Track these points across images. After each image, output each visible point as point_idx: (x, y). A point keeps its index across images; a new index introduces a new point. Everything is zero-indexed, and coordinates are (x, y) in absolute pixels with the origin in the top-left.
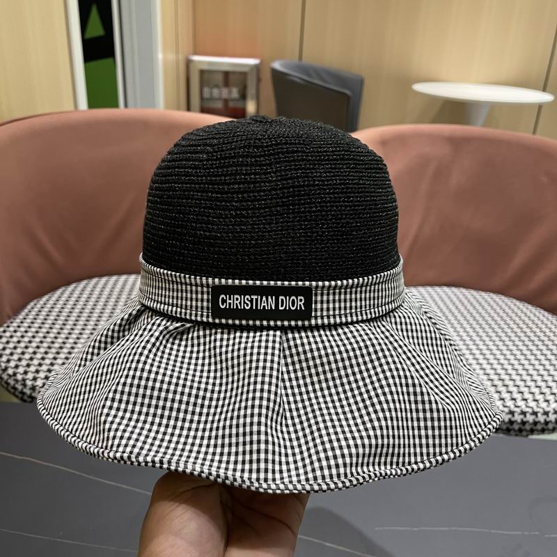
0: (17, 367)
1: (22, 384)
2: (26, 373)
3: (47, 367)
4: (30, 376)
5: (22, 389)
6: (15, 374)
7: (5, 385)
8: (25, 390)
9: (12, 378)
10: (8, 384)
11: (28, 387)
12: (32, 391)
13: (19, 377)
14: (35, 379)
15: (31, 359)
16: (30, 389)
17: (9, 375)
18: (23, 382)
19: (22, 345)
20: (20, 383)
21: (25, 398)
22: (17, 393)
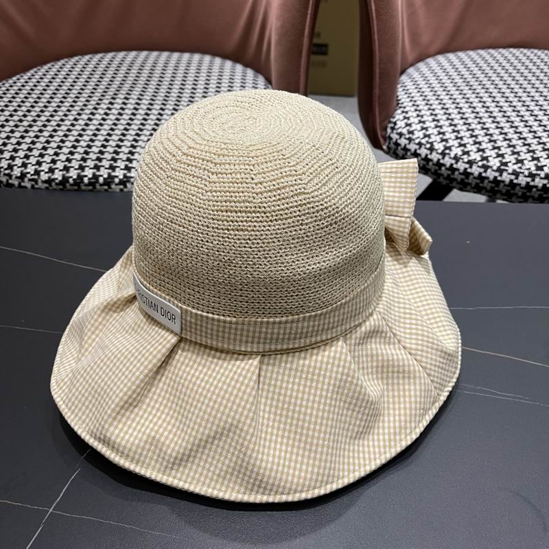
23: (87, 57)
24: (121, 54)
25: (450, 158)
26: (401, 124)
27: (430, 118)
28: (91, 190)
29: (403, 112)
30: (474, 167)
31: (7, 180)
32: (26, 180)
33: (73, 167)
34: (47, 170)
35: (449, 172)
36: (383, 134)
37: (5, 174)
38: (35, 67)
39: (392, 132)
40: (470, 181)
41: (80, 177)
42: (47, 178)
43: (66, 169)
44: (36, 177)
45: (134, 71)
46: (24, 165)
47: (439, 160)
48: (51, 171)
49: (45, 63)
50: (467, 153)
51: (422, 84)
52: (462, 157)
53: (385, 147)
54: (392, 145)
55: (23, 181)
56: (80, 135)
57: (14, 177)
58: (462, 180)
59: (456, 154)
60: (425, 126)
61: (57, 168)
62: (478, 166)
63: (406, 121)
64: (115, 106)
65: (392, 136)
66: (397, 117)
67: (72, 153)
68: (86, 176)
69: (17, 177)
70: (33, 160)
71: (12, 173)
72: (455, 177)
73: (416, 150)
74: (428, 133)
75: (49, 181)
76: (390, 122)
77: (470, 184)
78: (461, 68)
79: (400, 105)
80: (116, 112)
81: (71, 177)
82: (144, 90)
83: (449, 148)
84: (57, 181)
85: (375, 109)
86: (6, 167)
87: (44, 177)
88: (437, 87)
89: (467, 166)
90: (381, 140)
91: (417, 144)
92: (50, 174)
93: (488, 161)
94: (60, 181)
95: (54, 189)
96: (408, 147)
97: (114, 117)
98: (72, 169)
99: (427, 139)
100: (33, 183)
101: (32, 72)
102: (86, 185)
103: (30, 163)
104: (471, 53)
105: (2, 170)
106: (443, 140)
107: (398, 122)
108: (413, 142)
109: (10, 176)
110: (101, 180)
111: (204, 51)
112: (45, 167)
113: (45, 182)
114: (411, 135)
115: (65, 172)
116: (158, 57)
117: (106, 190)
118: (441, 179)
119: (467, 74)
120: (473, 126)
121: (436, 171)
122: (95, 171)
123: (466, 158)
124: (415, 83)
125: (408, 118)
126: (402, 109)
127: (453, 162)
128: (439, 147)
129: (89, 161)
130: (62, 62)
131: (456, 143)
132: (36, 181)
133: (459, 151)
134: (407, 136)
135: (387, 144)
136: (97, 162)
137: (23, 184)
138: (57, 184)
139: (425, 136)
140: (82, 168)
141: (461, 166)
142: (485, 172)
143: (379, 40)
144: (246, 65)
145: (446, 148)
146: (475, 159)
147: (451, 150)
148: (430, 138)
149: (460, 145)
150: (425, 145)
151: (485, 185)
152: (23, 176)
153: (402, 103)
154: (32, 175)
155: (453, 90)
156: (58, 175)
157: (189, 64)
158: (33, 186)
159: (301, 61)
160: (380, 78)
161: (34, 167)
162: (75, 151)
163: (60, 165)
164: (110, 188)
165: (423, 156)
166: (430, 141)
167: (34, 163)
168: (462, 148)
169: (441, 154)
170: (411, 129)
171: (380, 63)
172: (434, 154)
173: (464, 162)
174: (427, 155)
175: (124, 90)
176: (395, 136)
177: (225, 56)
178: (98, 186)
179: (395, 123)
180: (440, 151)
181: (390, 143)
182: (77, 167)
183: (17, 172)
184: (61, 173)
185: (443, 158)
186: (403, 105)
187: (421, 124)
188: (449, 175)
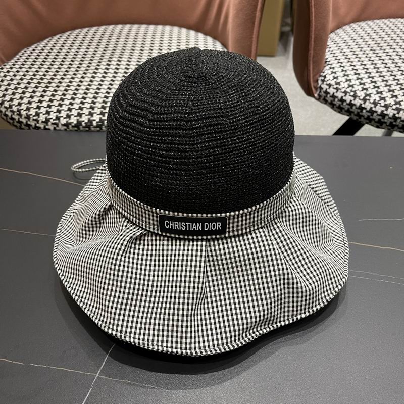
0: (12, 100)
1: (17, 114)
2: (20, 104)
3: (38, 99)
4: (24, 107)
6: (11, 106)
7: (5, 118)
8: (21, 120)
9: (9, 110)
10: (6, 115)
11: (23, 117)
12: (27, 120)
13: (15, 108)
14: (28, 109)
15: (24, 93)
16: (25, 117)
17: (5, 107)
18: (18, 113)
19: (15, 82)
20: (15, 113)
21: (23, 126)
22: (15, 124)
23: (86, 30)
24: (111, 27)
25: (370, 103)
26: (329, 77)
27: (353, 72)
28: (98, 131)
29: (331, 68)
30: (390, 109)
31: (35, 124)
32: (50, 123)
33: (84, 113)
34: (65, 116)
35: (369, 114)
36: (315, 85)
37: (33, 120)
38: (47, 38)
39: (323, 84)
40: (386, 121)
41: (90, 121)
42: (65, 122)
43: (80, 115)
44: (57, 121)
45: (122, 40)
46: (48, 113)
47: (361, 104)
48: (68, 116)
49: (55, 35)
50: (384, 99)
51: (343, 46)
52: (380, 102)
53: (316, 95)
54: (322, 94)
55: (47, 125)
56: (88, 89)
57: (40, 122)
58: (379, 120)
59: (375, 100)
60: (349, 78)
61: (73, 115)
62: (393, 109)
63: (333, 74)
64: (111, 66)
65: (322, 86)
66: (326, 72)
67: (82, 103)
68: (95, 120)
69: (42, 122)
70: (54, 109)
71: (39, 119)
72: (374, 117)
73: (342, 97)
74: (351, 84)
75: (67, 125)
76: (321, 76)
77: (386, 123)
78: (372, 33)
79: (327, 63)
80: (112, 71)
81: (83, 121)
82: (131, 54)
83: (369, 95)
84: (73, 124)
85: (310, 66)
86: (34, 114)
87: (63, 121)
88: (355, 48)
89: (384, 109)
90: (313, 89)
91: (343, 93)
92: (68, 119)
93: (400, 105)
94: (75, 124)
95: (71, 131)
96: (335, 94)
97: (111, 75)
98: (84, 115)
99: (351, 88)
100: (55, 126)
101: (46, 41)
102: (95, 127)
103: (52, 111)
104: (377, 21)
105: (31, 116)
106: (363, 89)
107: (326, 76)
108: (340, 91)
109: (37, 121)
111: (173, 24)
112: (63, 114)
113: (64, 125)
114: (338, 86)
115: (78, 118)
116: (139, 29)
118: (362, 119)
119: (377, 38)
120: (387, 78)
121: (358, 113)
122: (101, 116)
123: (383, 103)
124: (338, 45)
125: (335, 73)
126: (330, 66)
127: (373, 106)
128: (361, 94)
129: (96, 109)
130: (67, 34)
131: (374, 91)
132: (57, 124)
133: (377, 98)
134: (335, 87)
135: (318, 93)
136: (102, 109)
137: (47, 127)
138: (73, 127)
139: (350, 86)
140: (91, 114)
141: (379, 109)
142: (398, 113)
143: (315, 12)
144: (206, 34)
145: (367, 95)
146: (390, 104)
147: (370, 97)
148: (353, 87)
149: (378, 93)
150: (350, 93)
151: (398, 123)
153: (329, 61)
154: (54, 120)
155: (368, 50)
156: (74, 120)
157: (163, 33)
158: (55, 128)
159: (253, 30)
160: (314, 42)
161: (55, 114)
162: (85, 101)
163: (74, 112)
165: (348, 101)
166: (354, 90)
167: (55, 111)
168: (379, 95)
169: (363, 100)
170: (338, 81)
171: (315, 30)
172: (357, 99)
173: (381, 106)
174: (351, 101)
175: (116, 55)
176: (325, 87)
177: (189, 28)
179: (325, 77)
180: (362, 98)
181: (320, 92)
182: (87, 113)
183: (42, 118)
184: (76, 118)
185: (364, 103)
186: (330, 63)
187: (346, 77)
188: (368, 116)
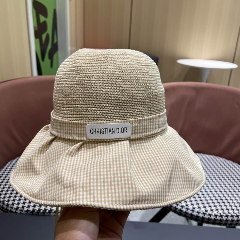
5: (3, 206)
110: (47, 211)
117: (49, 215)
152: (17, 208)
164: (50, 214)
178: (46, 214)
